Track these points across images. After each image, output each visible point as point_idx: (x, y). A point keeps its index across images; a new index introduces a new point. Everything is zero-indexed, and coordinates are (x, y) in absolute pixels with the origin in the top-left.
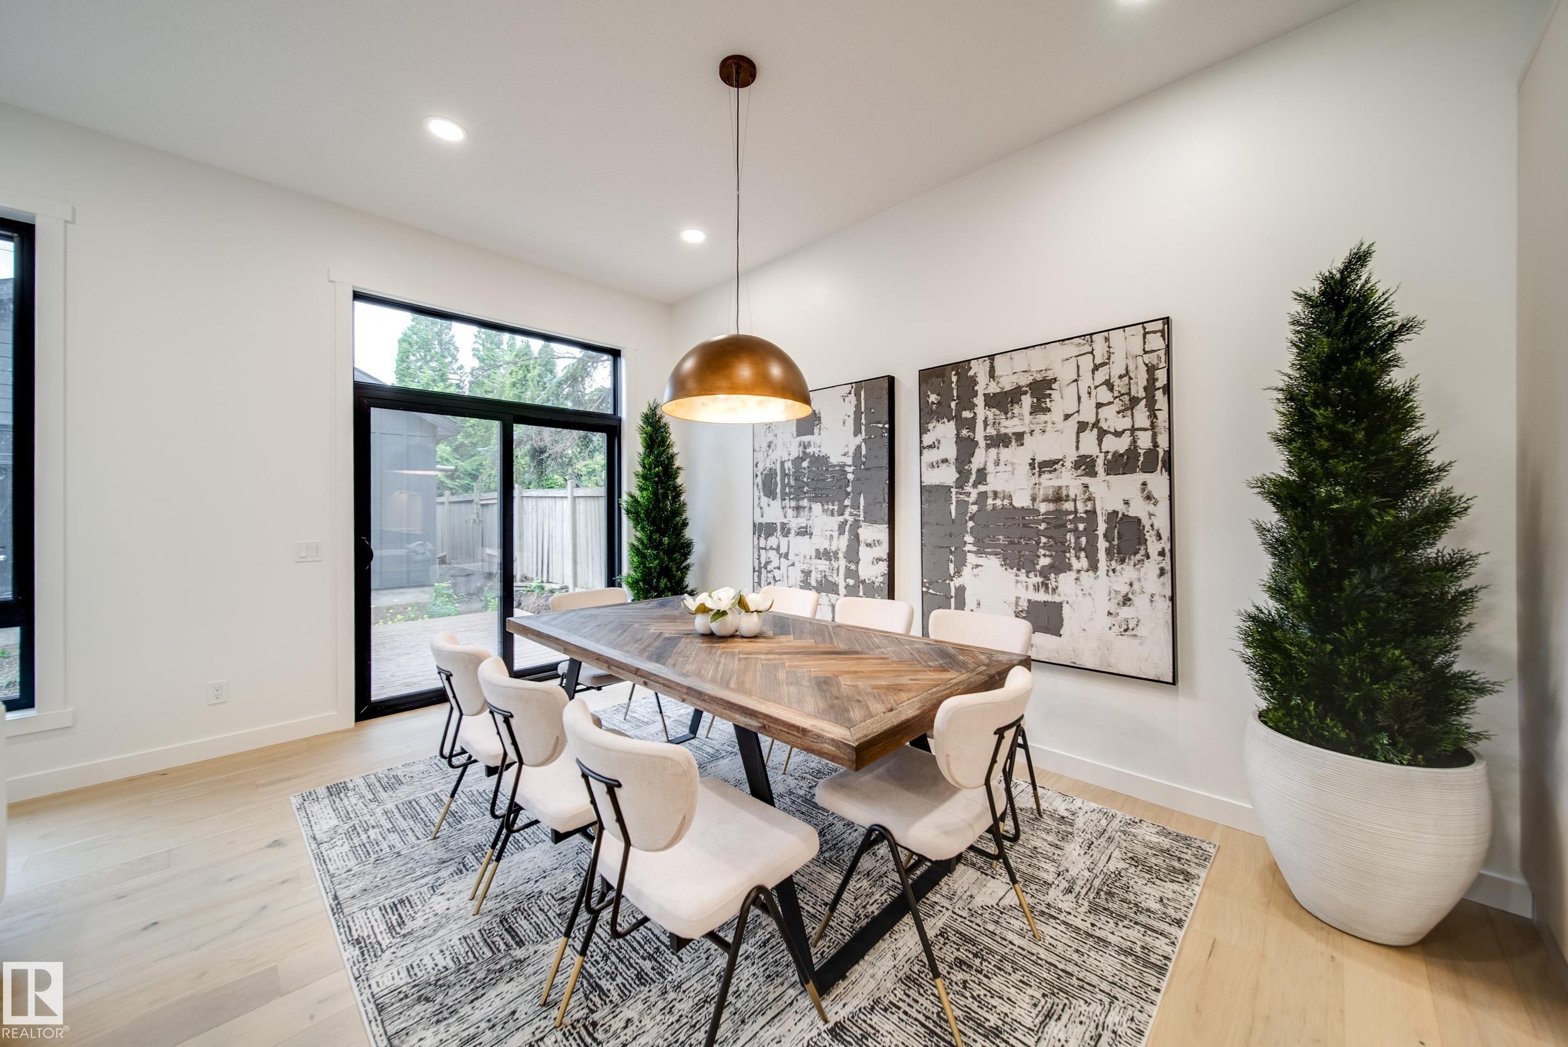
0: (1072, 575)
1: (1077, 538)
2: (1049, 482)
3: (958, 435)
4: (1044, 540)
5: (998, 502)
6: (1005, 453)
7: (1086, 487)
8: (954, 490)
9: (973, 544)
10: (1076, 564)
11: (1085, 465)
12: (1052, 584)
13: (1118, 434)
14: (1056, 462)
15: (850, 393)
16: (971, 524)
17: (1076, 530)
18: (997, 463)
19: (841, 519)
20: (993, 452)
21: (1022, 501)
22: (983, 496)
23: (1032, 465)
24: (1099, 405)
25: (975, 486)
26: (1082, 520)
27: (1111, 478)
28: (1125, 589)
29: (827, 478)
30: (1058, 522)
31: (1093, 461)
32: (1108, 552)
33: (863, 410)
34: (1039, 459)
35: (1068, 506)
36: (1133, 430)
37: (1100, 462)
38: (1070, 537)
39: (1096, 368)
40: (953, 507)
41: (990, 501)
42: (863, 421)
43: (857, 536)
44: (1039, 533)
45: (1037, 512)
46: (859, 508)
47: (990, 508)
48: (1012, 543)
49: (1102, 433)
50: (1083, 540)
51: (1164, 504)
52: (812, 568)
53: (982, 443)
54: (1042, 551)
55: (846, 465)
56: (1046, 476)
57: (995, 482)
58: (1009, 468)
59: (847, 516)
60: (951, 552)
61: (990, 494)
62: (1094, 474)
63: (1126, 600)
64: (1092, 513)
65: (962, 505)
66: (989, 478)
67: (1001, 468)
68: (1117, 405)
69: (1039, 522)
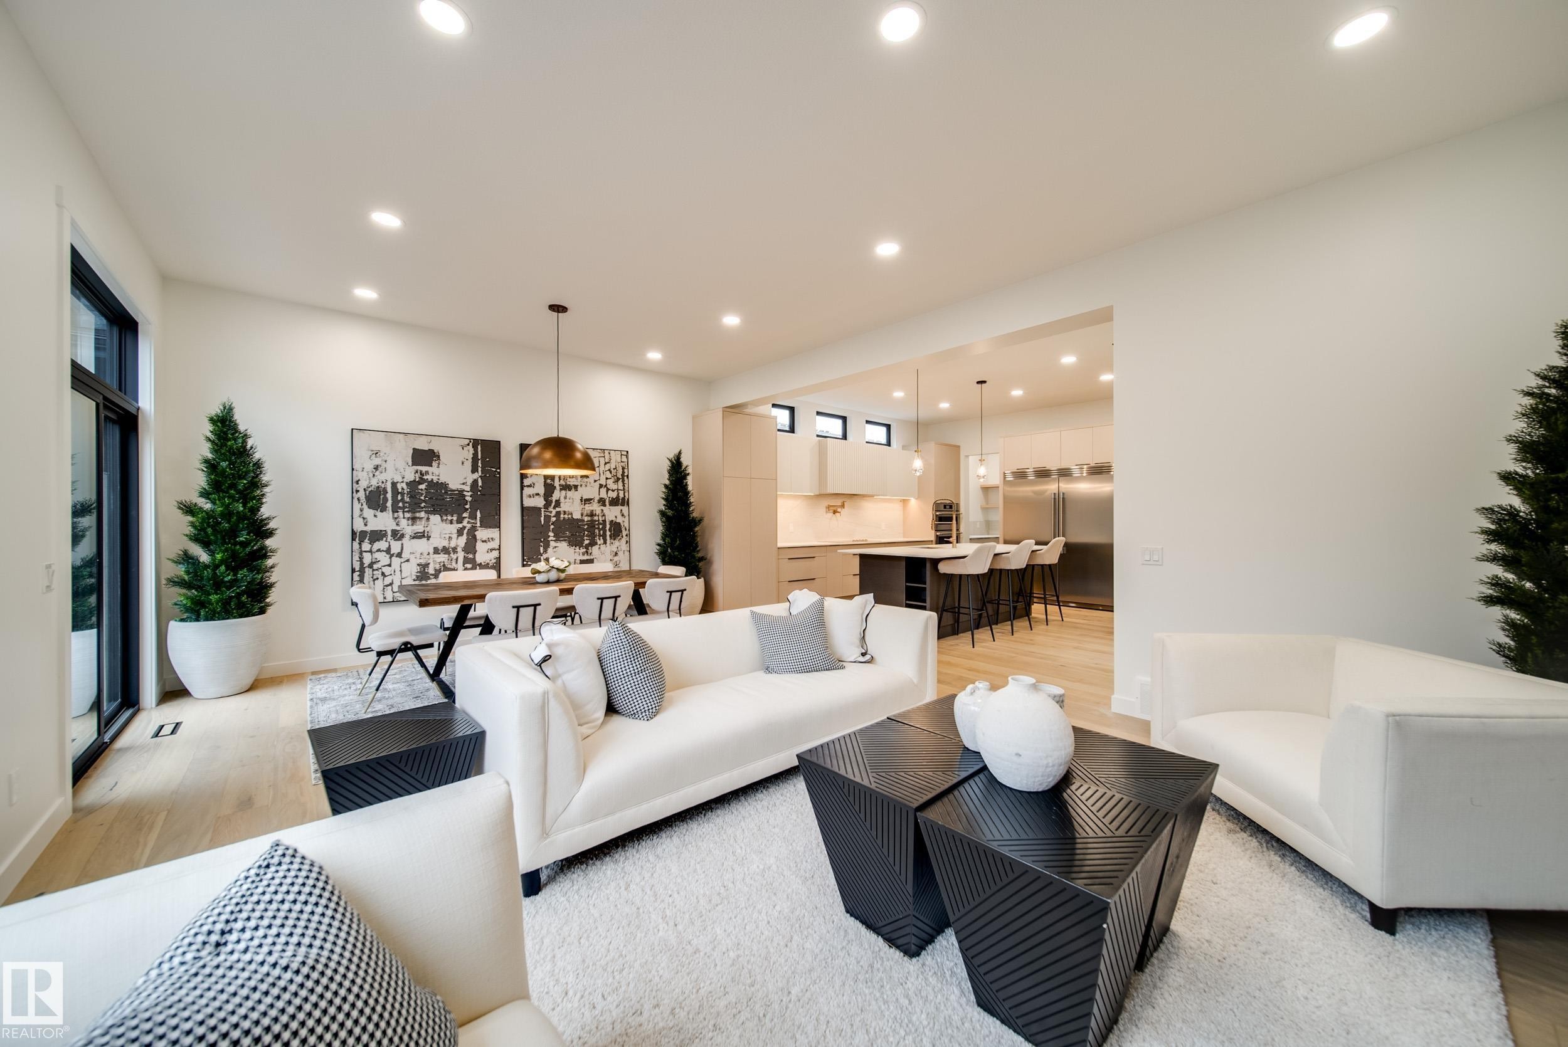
0: (597, 546)
1: (599, 531)
2: (588, 508)
3: (545, 482)
4: (586, 533)
5: (566, 516)
6: (570, 494)
7: (602, 510)
8: (543, 510)
9: (554, 537)
10: (599, 542)
11: (602, 501)
12: (590, 551)
13: (613, 491)
14: (591, 499)
15: (468, 445)
16: (552, 527)
17: (599, 528)
18: (565, 498)
19: (460, 526)
20: (563, 492)
21: (577, 516)
22: (558, 513)
23: (581, 500)
24: (607, 479)
25: (554, 508)
26: (601, 524)
27: (611, 507)
28: (615, 550)
29: (447, 498)
30: (592, 525)
31: (605, 500)
32: (610, 536)
33: (480, 457)
34: (584, 498)
35: (596, 518)
36: (618, 490)
37: (607, 501)
38: (597, 531)
39: (606, 463)
40: (542, 519)
41: (562, 516)
42: (480, 464)
43: (475, 537)
44: (584, 530)
45: (583, 521)
46: (476, 518)
47: (562, 519)
48: (572, 535)
49: (608, 490)
50: (602, 532)
51: (627, 517)
52: (431, 561)
53: (558, 488)
54: (586, 538)
55: (464, 491)
56: (587, 505)
57: (564, 507)
58: (571, 500)
59: (465, 523)
60: (541, 542)
61: (562, 513)
62: (605, 505)
63: (616, 554)
64: (604, 521)
65: (548, 518)
66: (561, 505)
67: (567, 500)
68: (612, 480)
69: (584, 525)
